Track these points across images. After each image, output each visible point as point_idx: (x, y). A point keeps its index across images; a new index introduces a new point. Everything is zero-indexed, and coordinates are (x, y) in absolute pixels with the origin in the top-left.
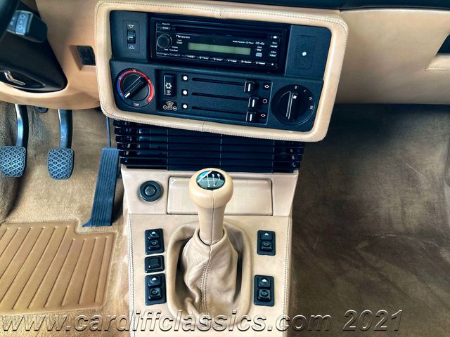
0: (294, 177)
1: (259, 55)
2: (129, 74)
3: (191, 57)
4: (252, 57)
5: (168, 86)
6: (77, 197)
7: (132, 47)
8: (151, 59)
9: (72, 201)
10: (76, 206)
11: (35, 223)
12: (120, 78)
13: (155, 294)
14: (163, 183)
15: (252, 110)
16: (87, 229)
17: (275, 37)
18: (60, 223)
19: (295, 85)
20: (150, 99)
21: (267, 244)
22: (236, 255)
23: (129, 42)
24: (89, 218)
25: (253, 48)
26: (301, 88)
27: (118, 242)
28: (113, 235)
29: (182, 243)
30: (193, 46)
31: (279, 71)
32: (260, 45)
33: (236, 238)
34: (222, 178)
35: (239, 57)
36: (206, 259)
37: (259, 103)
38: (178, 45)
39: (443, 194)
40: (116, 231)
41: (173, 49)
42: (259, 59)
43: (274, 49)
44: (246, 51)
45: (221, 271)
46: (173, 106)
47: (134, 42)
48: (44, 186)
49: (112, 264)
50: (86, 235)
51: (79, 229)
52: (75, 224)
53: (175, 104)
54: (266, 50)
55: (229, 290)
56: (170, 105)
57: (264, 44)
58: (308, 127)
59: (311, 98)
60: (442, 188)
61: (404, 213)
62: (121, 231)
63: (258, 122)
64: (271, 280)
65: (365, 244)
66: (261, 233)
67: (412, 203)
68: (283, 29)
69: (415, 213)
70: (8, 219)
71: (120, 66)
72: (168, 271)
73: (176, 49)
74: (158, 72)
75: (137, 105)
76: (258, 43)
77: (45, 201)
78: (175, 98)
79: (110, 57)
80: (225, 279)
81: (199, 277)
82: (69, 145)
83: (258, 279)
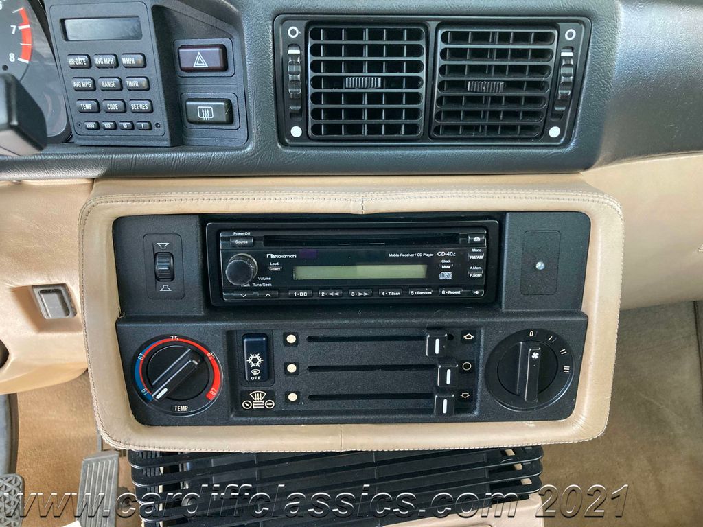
1: (446, 276)
2: (163, 345)
3: (301, 294)
4: (431, 280)
5: (255, 360)
7: (166, 288)
8: (215, 304)
12: (141, 357)
15: (445, 390)
17: (477, 239)
19: (529, 331)
20: (214, 393)
23: (159, 278)
25: (433, 265)
26: (542, 334)
30: (306, 273)
32: (446, 258)
38: (273, 274)
41: (261, 282)
42: (449, 284)
43: (476, 262)
44: (416, 271)
46: (265, 399)
47: (170, 276)
53: (270, 396)
54: (460, 265)
56: (258, 399)
57: (454, 254)
58: (563, 411)
59: (563, 351)
63: (462, 410)
68: (493, 222)
73: (267, 282)
75: (184, 408)
76: (441, 254)
78: (268, 382)
79: (117, 315)
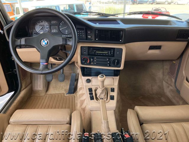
0: (118, 77)
2: (84, 58)
3: (96, 54)
4: (108, 54)
5: (92, 60)
6: (64, 87)
7: (85, 53)
8: (89, 55)
9: (62, 88)
10: (63, 89)
11: (53, 94)
12: (82, 58)
13: (92, 98)
14: (91, 79)
15: (108, 64)
16: (67, 95)
17: (112, 50)
18: (60, 94)
20: (88, 62)
21: (113, 90)
22: (106, 92)
24: (68, 92)
25: (108, 52)
26: (118, 59)
27: (76, 98)
28: (75, 96)
29: (96, 90)
30: (97, 52)
31: (113, 56)
33: (106, 89)
34: (104, 76)
35: (105, 54)
36: (101, 91)
37: (110, 62)
38: (94, 52)
39: (163, 83)
40: (75, 95)
42: (110, 54)
44: (107, 53)
45: (104, 94)
47: (85, 52)
48: (55, 85)
49: (76, 102)
50: (68, 96)
51: (65, 95)
52: (64, 94)
53: (93, 63)
54: (111, 52)
55: (105, 98)
56: (92, 63)
58: (120, 67)
59: (120, 61)
60: (162, 82)
61: (152, 89)
62: (76, 95)
63: (110, 66)
64: (113, 96)
65: (141, 97)
66: (111, 88)
67: (154, 86)
68: (114, 49)
69: (155, 88)
70: (47, 93)
71: (83, 56)
72: (94, 95)
74: (90, 57)
75: (86, 63)
77: (55, 88)
80: (105, 96)
81: (100, 95)
82: (63, 73)
83: (111, 96)
